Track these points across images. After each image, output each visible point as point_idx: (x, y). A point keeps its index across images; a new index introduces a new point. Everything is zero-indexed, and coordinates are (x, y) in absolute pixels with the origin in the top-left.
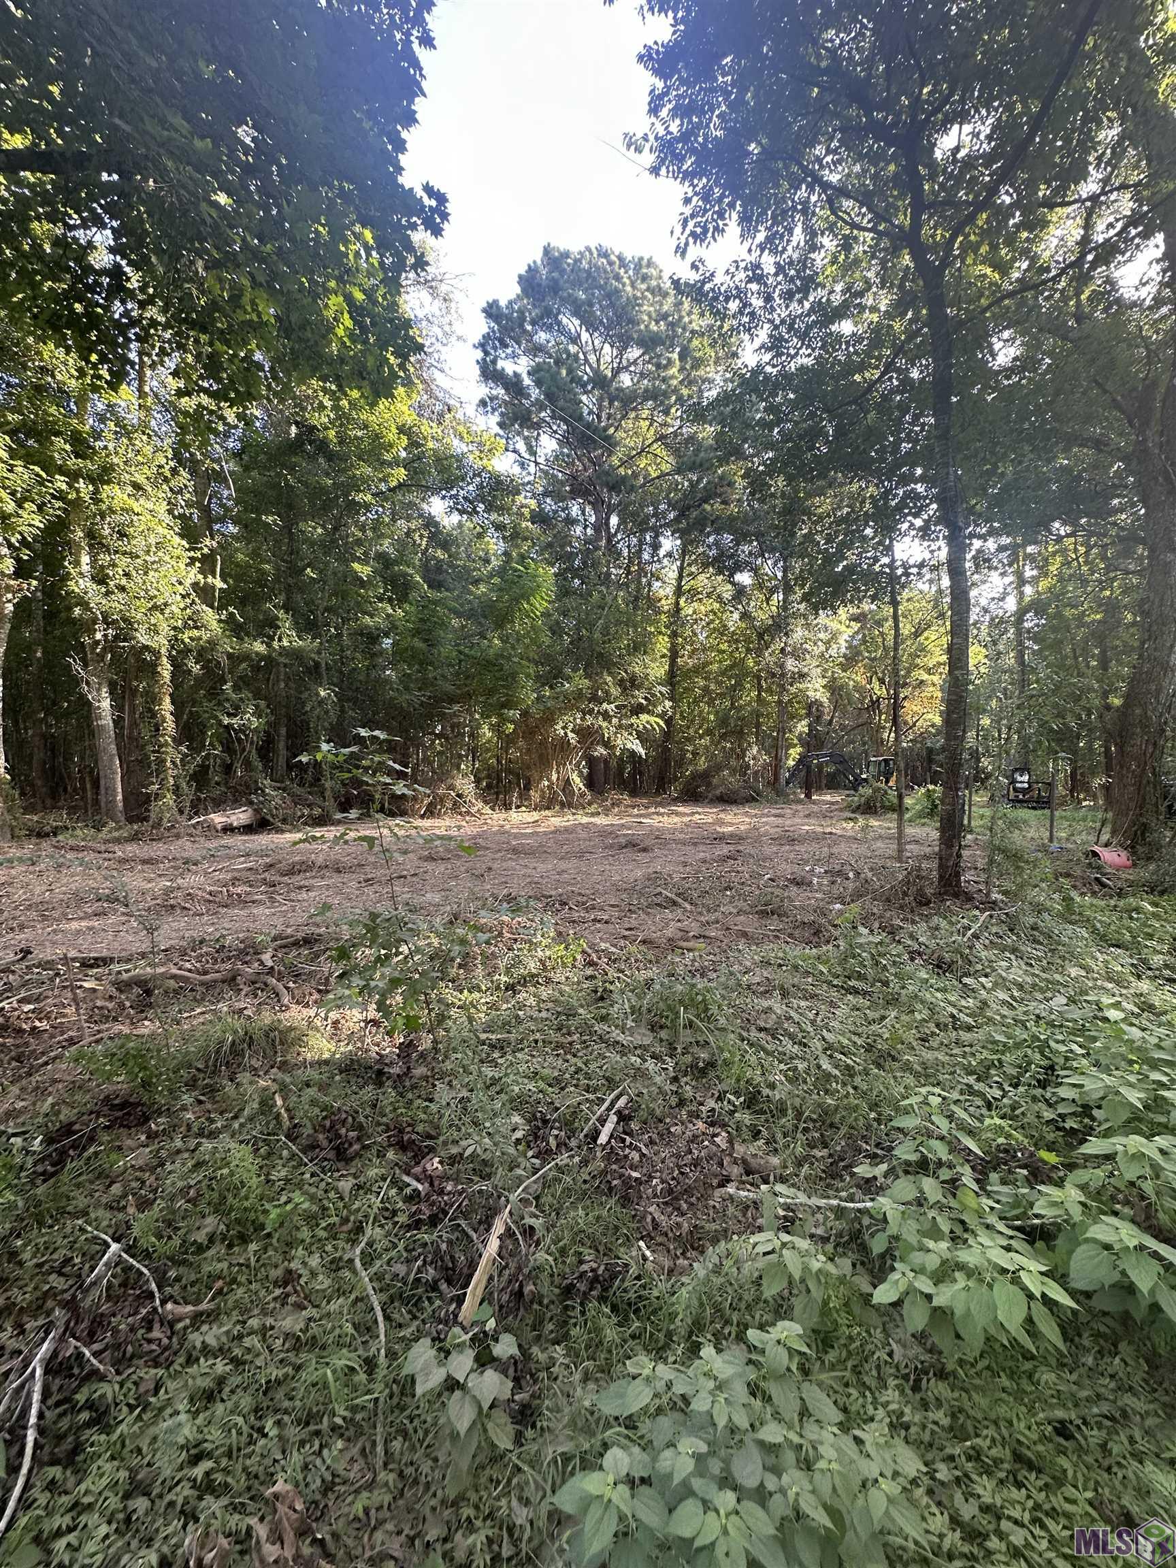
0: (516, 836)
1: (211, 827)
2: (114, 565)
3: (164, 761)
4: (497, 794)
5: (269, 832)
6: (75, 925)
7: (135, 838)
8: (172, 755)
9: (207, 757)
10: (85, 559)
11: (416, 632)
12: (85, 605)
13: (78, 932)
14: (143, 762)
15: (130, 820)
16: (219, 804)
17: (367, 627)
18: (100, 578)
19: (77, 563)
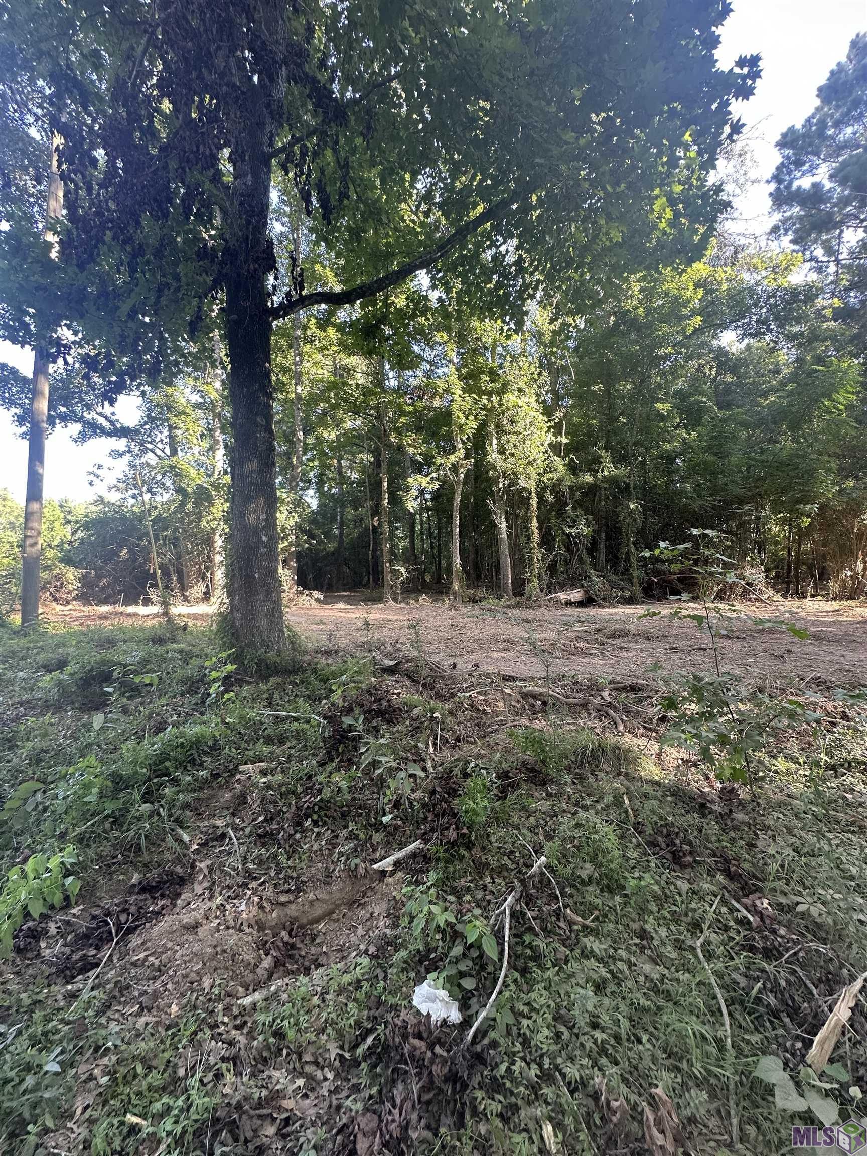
0: (813, 623)
1: (558, 601)
2: (509, 441)
3: (532, 559)
4: (788, 583)
5: (594, 606)
6: (495, 654)
7: (517, 605)
8: (537, 554)
9: (556, 556)
10: (495, 441)
11: (709, 448)
12: (495, 468)
13: (497, 659)
14: (522, 560)
15: (516, 594)
16: (563, 586)
17: (666, 451)
18: (502, 451)
19: (491, 444)
